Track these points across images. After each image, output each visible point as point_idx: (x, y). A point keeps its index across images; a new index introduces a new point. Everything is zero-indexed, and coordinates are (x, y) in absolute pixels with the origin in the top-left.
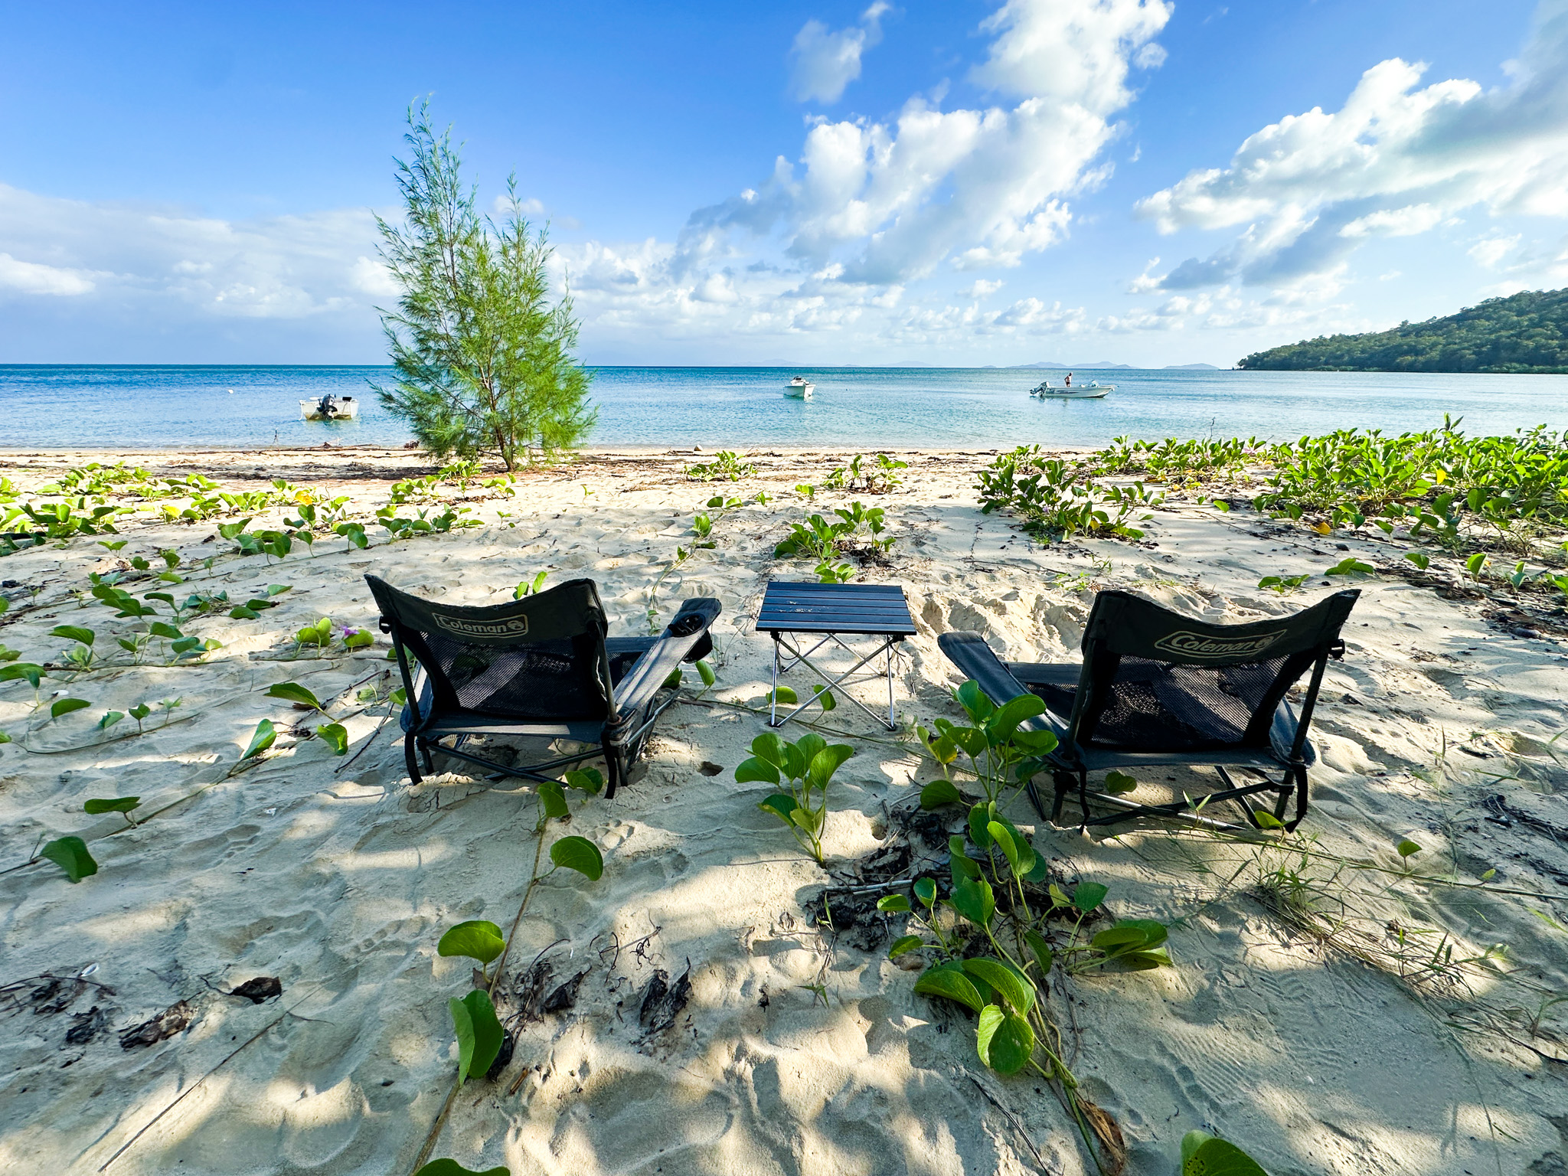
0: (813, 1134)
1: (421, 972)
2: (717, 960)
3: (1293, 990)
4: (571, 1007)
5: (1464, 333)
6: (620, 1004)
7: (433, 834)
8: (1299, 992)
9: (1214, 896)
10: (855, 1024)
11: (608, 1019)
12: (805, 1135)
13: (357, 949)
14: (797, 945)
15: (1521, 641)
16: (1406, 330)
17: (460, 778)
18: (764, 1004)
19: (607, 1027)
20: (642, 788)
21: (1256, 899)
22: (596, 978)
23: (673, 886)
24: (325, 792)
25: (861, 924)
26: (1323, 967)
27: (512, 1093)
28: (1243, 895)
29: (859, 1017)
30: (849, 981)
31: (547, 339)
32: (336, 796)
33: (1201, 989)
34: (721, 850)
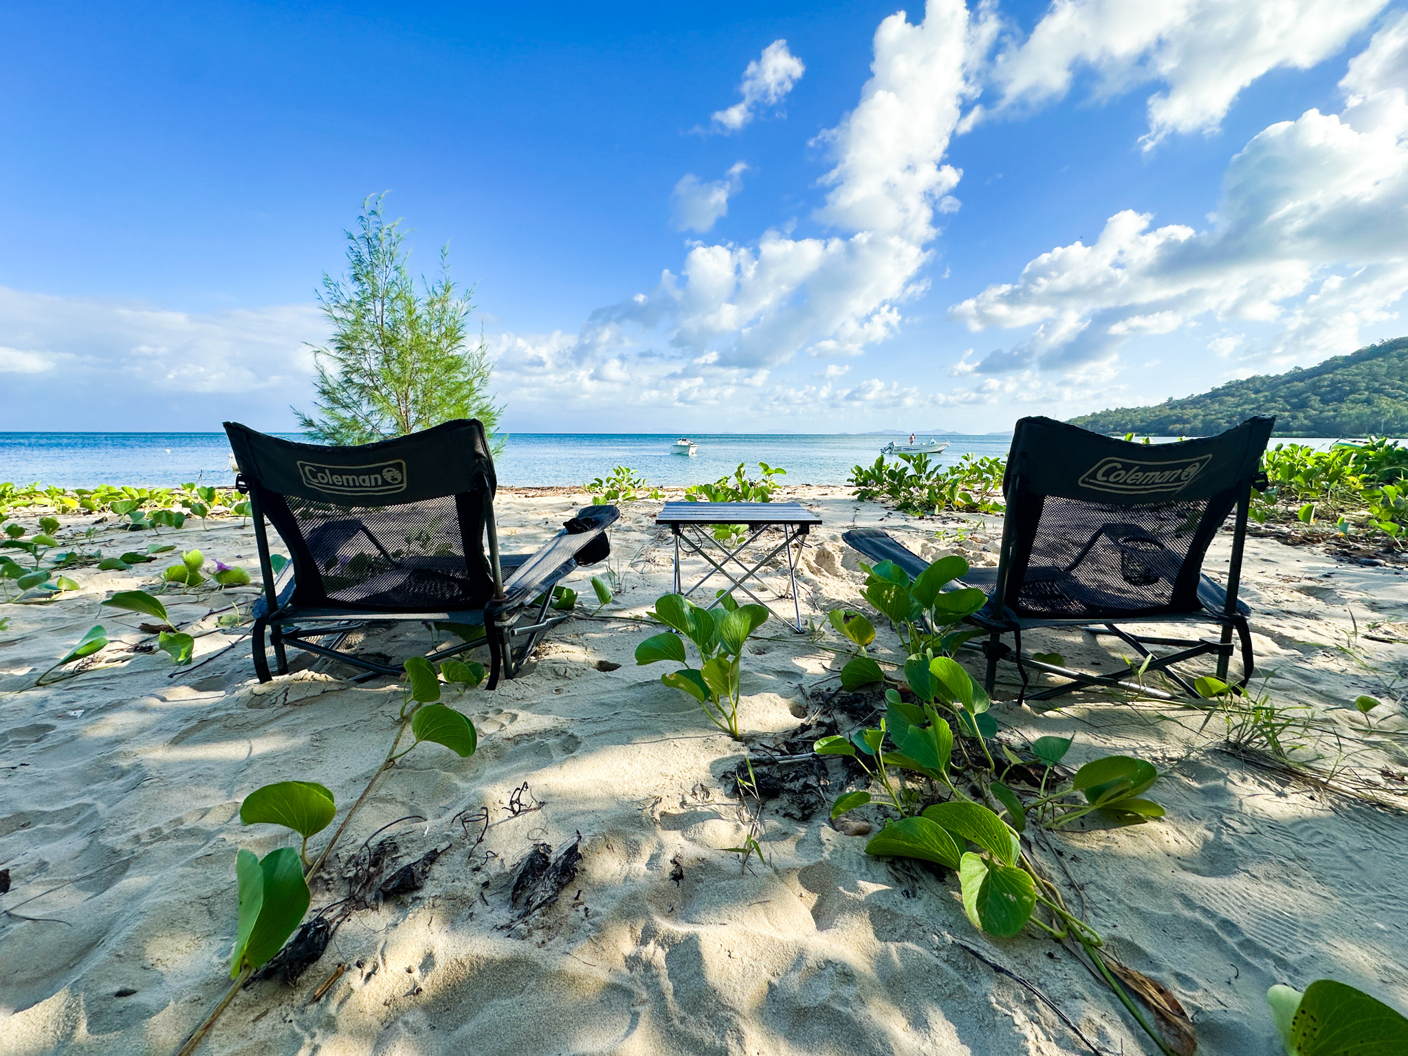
0: (756, 1027)
1: (218, 860)
2: (615, 833)
3: (1311, 836)
4: (418, 888)
5: (1216, 406)
6: (486, 885)
7: (273, 728)
8: (1319, 839)
9: (1184, 754)
10: (797, 899)
11: (466, 902)
12: (744, 1027)
13: (137, 838)
14: (716, 815)
15: (1370, 569)
16: (1171, 404)
17: (317, 676)
18: (677, 877)
19: (465, 912)
20: (530, 681)
21: (1228, 753)
22: (458, 857)
23: (561, 764)
24: (151, 695)
25: (790, 791)
26: (1333, 813)
27: (316, 999)
28: (1215, 752)
29: (799, 888)
30: (784, 852)
31: (461, 378)
32: (164, 700)
33: (1206, 841)
34: (620, 731)
